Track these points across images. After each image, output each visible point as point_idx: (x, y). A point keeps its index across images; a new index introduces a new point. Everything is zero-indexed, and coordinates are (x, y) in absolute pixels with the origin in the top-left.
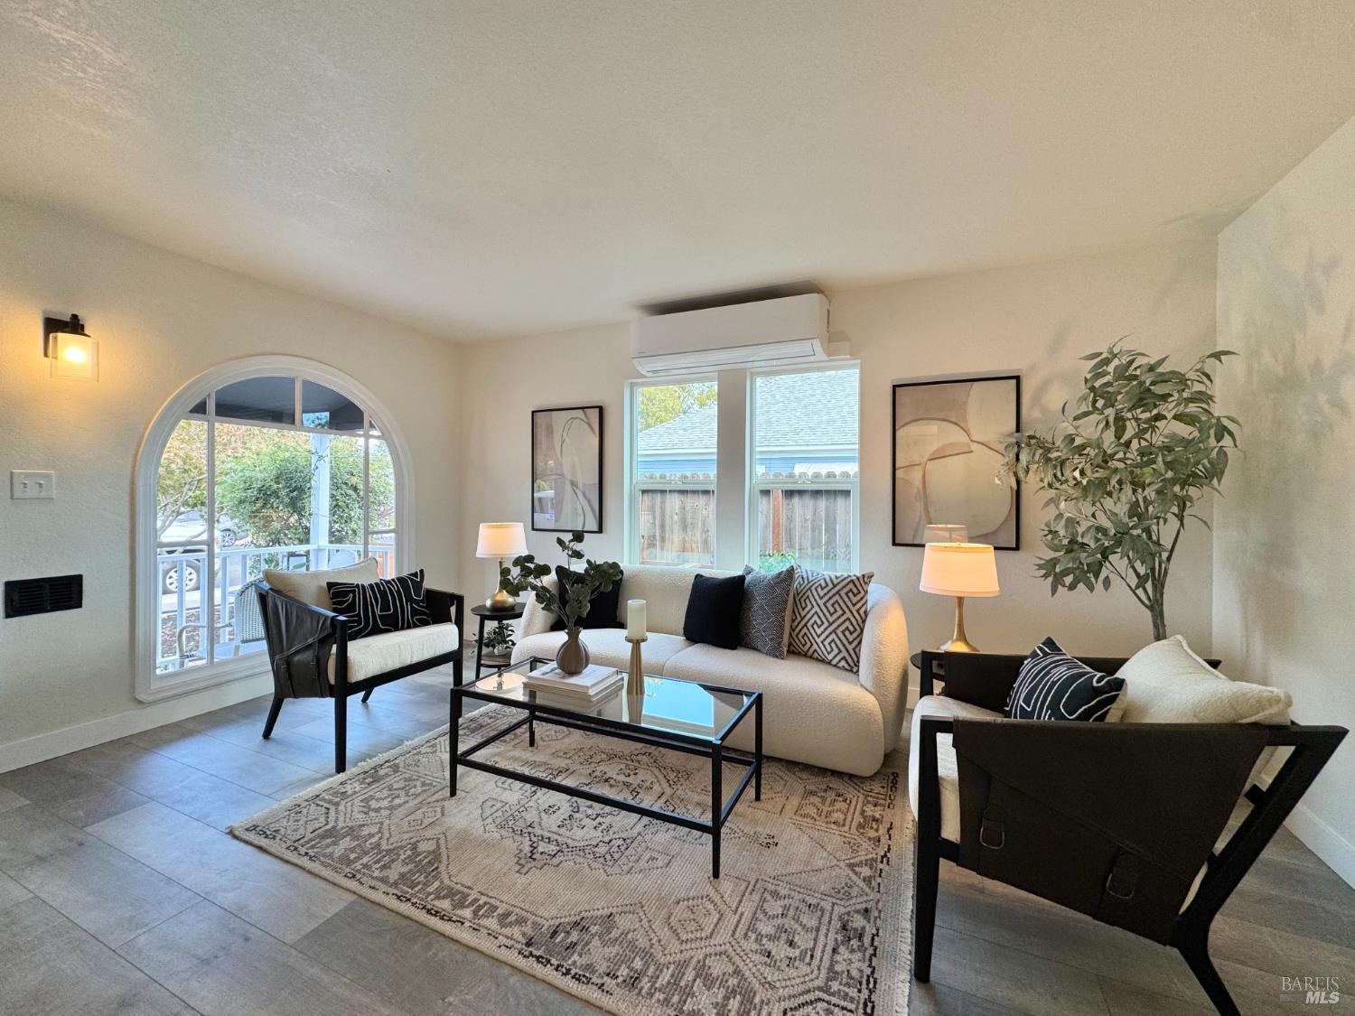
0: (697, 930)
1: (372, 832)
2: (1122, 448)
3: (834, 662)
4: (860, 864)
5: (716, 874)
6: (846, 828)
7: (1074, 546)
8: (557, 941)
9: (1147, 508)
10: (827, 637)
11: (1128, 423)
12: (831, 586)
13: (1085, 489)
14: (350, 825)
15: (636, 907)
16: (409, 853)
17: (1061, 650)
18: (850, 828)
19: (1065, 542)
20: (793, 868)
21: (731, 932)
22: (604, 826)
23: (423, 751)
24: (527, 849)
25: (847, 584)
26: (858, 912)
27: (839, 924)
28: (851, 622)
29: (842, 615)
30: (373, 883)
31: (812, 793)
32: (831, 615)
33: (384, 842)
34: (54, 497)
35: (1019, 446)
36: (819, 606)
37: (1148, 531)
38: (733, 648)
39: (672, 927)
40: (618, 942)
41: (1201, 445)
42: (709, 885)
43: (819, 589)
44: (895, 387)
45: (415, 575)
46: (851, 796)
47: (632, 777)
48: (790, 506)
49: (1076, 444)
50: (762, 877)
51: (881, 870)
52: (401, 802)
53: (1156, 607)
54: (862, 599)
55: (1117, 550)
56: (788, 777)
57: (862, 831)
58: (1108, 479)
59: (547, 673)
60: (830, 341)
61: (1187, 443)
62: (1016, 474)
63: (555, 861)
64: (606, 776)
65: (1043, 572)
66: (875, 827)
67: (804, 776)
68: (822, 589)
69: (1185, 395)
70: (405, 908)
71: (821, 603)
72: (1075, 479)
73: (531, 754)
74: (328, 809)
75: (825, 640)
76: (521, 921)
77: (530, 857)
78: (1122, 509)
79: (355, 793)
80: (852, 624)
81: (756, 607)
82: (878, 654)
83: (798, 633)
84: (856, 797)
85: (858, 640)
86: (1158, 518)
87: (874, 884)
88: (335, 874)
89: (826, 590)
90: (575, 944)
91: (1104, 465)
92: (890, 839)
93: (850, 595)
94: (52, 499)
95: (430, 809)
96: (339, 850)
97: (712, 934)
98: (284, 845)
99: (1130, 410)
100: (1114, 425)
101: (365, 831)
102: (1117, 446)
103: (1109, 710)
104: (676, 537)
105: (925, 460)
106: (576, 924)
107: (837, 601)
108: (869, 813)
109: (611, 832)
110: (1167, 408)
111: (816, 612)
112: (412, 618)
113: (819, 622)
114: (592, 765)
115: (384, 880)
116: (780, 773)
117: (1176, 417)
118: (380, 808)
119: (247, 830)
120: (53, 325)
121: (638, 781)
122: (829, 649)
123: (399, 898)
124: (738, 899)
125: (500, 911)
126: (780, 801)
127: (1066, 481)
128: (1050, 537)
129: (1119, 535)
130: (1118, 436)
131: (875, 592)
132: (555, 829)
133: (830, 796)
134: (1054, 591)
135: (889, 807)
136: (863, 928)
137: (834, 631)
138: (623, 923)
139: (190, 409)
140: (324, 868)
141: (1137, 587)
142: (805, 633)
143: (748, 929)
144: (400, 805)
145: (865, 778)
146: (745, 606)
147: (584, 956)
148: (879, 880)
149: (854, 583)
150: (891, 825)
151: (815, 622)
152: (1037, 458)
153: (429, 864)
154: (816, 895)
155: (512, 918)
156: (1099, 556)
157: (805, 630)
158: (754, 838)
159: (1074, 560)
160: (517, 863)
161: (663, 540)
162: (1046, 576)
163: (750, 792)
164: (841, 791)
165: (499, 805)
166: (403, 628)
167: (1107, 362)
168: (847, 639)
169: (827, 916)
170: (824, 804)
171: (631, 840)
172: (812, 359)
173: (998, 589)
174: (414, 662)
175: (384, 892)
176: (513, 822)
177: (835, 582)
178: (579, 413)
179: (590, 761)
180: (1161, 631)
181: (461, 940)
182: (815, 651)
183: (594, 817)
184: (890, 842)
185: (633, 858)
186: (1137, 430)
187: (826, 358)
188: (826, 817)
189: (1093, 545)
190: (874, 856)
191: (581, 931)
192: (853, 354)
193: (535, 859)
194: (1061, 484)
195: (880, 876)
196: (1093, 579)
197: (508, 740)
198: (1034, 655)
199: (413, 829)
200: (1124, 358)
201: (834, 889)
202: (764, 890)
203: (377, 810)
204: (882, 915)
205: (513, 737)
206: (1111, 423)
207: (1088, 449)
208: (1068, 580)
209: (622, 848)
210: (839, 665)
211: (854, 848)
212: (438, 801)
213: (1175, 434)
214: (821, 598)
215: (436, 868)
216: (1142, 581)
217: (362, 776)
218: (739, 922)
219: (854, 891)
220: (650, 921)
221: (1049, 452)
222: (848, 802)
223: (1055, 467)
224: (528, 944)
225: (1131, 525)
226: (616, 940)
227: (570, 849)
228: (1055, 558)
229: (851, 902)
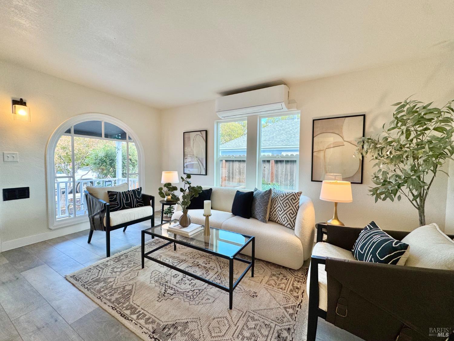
0: (219, 332)
1: (112, 281)
2: (409, 142)
3: (286, 225)
4: (289, 308)
5: (231, 308)
6: (285, 291)
7: (386, 182)
8: (164, 332)
9: (419, 167)
10: (283, 215)
11: (412, 132)
12: (285, 196)
13: (392, 159)
14: (105, 277)
15: (197, 320)
16: (122, 290)
17: (378, 228)
18: (287, 291)
19: (382, 181)
20: (262, 307)
21: (232, 334)
22: (193, 284)
23: (138, 251)
24: (163, 291)
25: (291, 196)
26: (285, 329)
27: (277, 335)
28: (292, 210)
29: (289, 207)
30: (106, 301)
31: (274, 275)
32: (285, 207)
33: (114, 285)
34: (18, 161)
35: (364, 142)
36: (280, 204)
37: (419, 177)
38: (248, 218)
39: (209, 330)
40: (187, 335)
41: (447, 140)
42: (227, 312)
43: (281, 197)
44: (314, 120)
45: (138, 189)
46: (289, 277)
47: (208, 264)
48: (277, 167)
49: (388, 141)
50: (249, 310)
51: (297, 311)
52: (125, 269)
53: (421, 208)
54: (297, 201)
55: (404, 185)
56: (266, 268)
57: (291, 293)
58: (402, 155)
59: (176, 226)
60: (289, 103)
61: (440, 140)
62: (362, 154)
63: (172, 297)
64: (198, 264)
65: (372, 193)
66: (297, 291)
67: (272, 268)
68: (282, 197)
69: (440, 119)
70: (114, 313)
71: (281, 202)
72: (387, 155)
73: (174, 253)
74: (100, 271)
75: (282, 217)
76: (153, 322)
77: (163, 295)
78: (408, 168)
79: (111, 265)
80: (293, 211)
81: (257, 203)
82: (302, 223)
83: (273, 214)
84: (291, 277)
85: (294, 218)
86: (424, 172)
87: (294, 317)
88: (94, 297)
89: (283, 198)
90: (171, 334)
91: (400, 149)
92: (302, 297)
93: (292, 200)
94: (17, 161)
95: (134, 273)
96: (98, 287)
97: (224, 334)
98: (81, 284)
99: (413, 126)
100: (406, 132)
101: (110, 280)
102: (407, 141)
103: (400, 258)
104: (237, 177)
105: (325, 149)
106: (173, 325)
107: (287, 202)
108: (295, 285)
109: (195, 287)
110: (431, 125)
111: (279, 206)
112: (137, 204)
113: (280, 210)
114: (194, 259)
115: (109, 300)
116: (263, 266)
117: (435, 129)
118: (117, 271)
119: (71, 277)
120: (15, 102)
121: (210, 266)
122: (284, 220)
123: (113, 308)
124: (238, 319)
125: (147, 317)
126: (261, 278)
127: (383, 156)
128: (375, 179)
129: (406, 178)
130: (407, 138)
131: (303, 199)
132: (175, 284)
133: (281, 277)
134: (376, 201)
135: (304, 283)
136: (287, 337)
137: (286, 213)
138: (191, 326)
139: (65, 131)
140: (91, 294)
141: (413, 200)
142: (275, 214)
143: (239, 334)
144: (124, 271)
145: (295, 270)
146: (254, 203)
147: (173, 340)
148: (296, 315)
149: (294, 196)
150: (304, 291)
151: (279, 210)
152: (371, 147)
153: (127, 294)
154: (269, 320)
155: (150, 320)
156: (397, 187)
157: (275, 212)
158: (248, 293)
159: (385, 189)
160: (158, 297)
161: (233, 178)
162: (373, 195)
163: (250, 273)
164: (286, 275)
165: (158, 273)
166: (134, 207)
167: (404, 106)
168: (291, 217)
169: (272, 330)
170: (278, 280)
171: (202, 290)
172: (282, 110)
173: (352, 199)
174: (135, 219)
175: (108, 305)
176: (161, 280)
177: (287, 195)
178: (199, 133)
179: (194, 257)
180: (423, 218)
181: (130, 328)
182: (279, 220)
183: (190, 280)
184: (302, 299)
185: (201, 298)
186: (416, 135)
187: (287, 110)
188: (278, 286)
189: (394, 182)
190: (295, 304)
191: (175, 328)
192: (298, 108)
193: (165, 296)
194: (381, 157)
195: (297, 314)
196: (393, 196)
197: (167, 248)
198: (366, 229)
199: (126, 280)
200: (412, 104)
201: (277, 318)
202: (249, 316)
203: (116, 272)
204: (295, 332)
205: (169, 246)
206: (404, 132)
207: (394, 143)
208: (383, 196)
209: (198, 293)
210: (287, 226)
211: (287, 300)
212: (137, 270)
213: (434, 136)
214: (281, 201)
215: (129, 297)
216: (415, 197)
217: (115, 259)
218: (236, 330)
219: (285, 320)
220: (201, 326)
221: (376, 145)
222: (288, 280)
223: (379, 151)
224: (153, 333)
225: (411, 174)
226: (187, 334)
227: (178, 293)
228: (377, 187)
229: (283, 325)
